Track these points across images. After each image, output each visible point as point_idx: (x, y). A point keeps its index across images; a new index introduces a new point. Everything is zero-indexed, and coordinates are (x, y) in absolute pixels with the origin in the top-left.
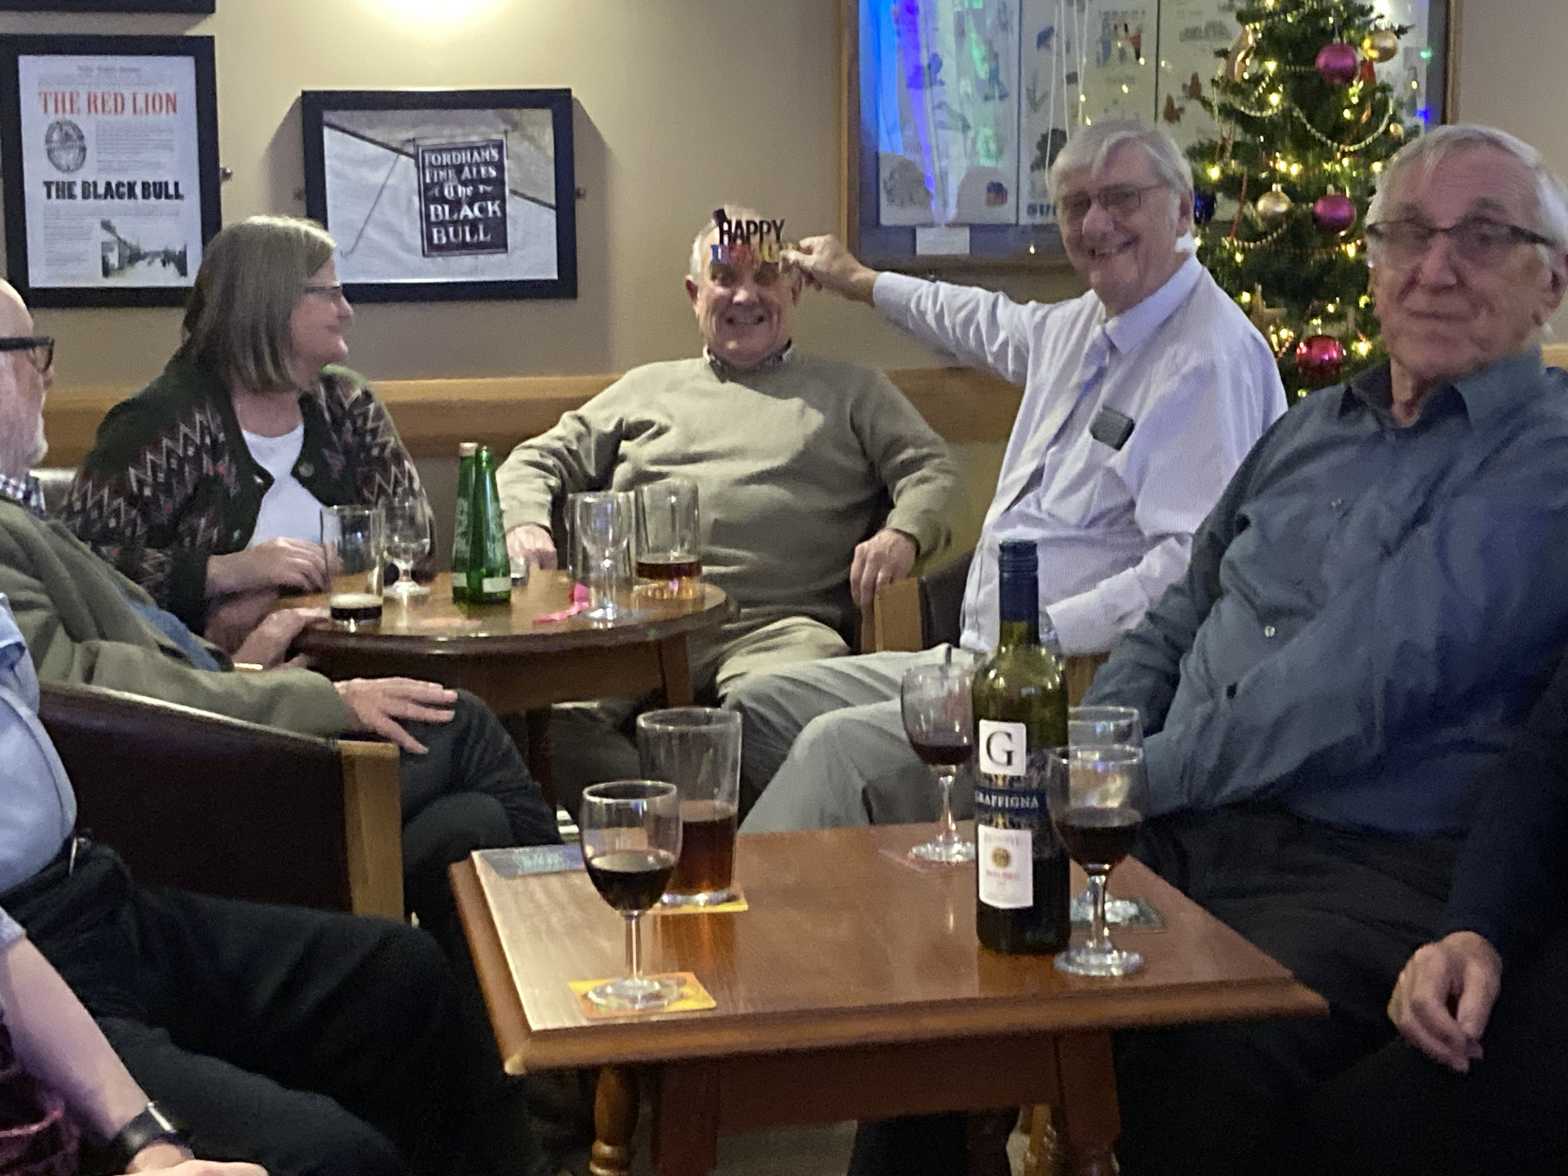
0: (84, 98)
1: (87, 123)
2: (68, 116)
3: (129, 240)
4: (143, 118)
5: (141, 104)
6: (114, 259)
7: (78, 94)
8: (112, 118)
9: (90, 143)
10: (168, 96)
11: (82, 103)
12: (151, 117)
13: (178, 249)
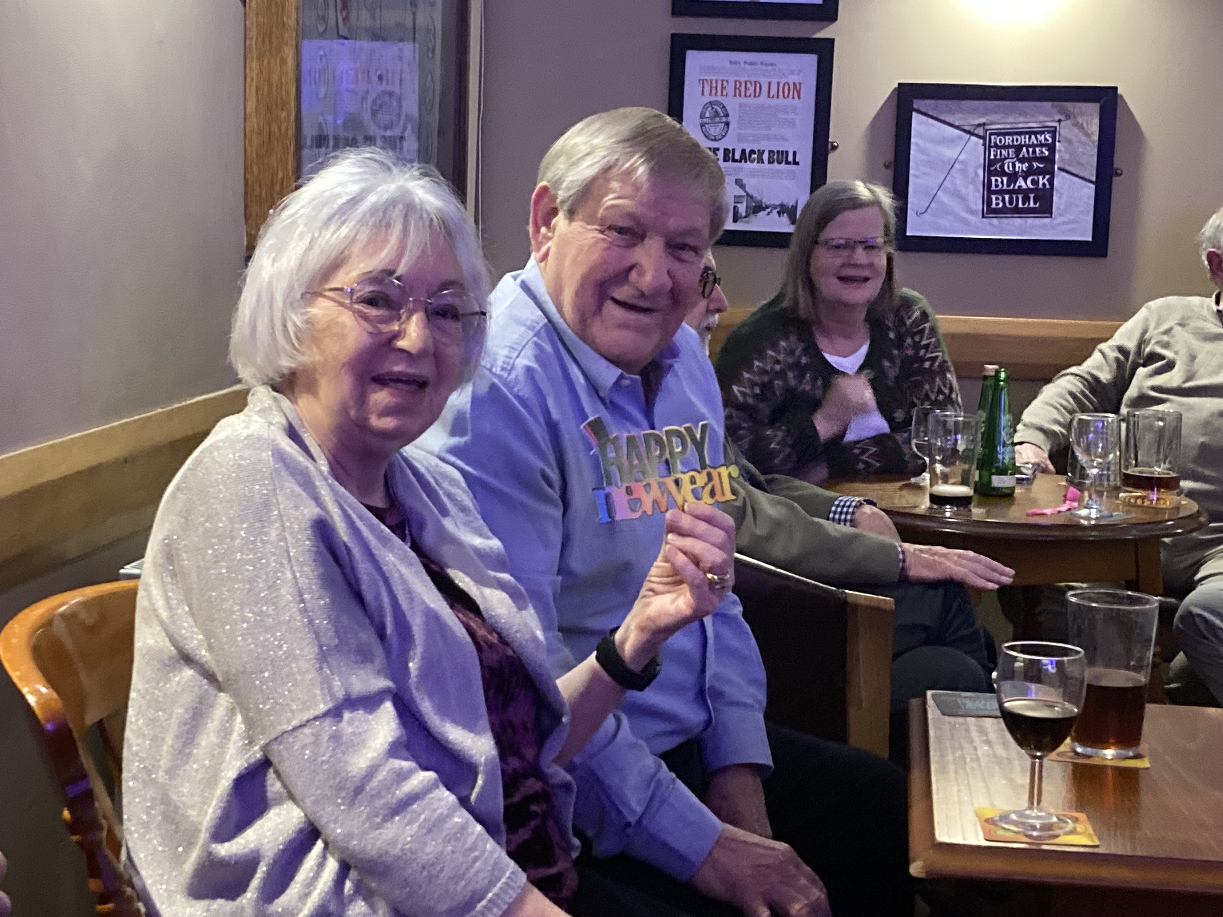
0: (732, 85)
1: (732, 103)
2: (719, 98)
3: (755, 195)
4: (775, 101)
5: (774, 91)
6: (742, 208)
7: (727, 81)
8: (751, 100)
9: (733, 119)
10: (795, 84)
11: (730, 89)
12: (781, 101)
13: (791, 203)
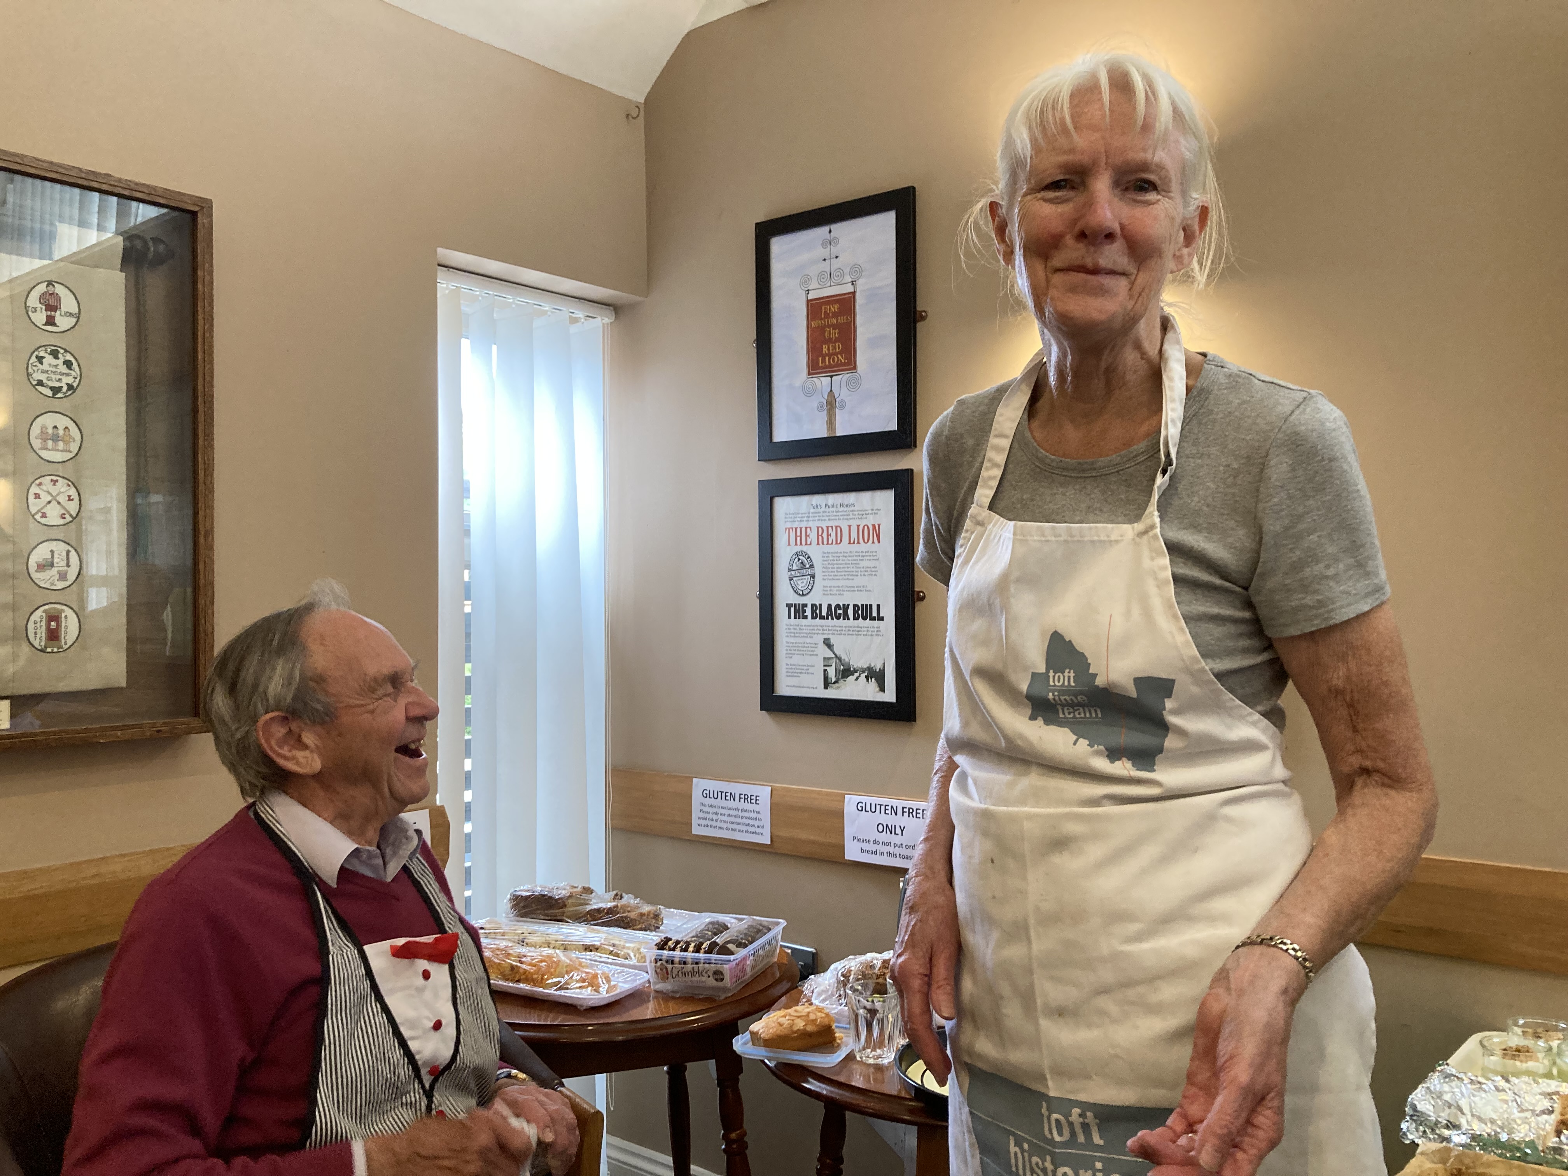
0: (815, 530)
1: (815, 552)
2: (805, 548)
3: (843, 657)
4: (855, 547)
5: (854, 535)
6: (832, 672)
7: (810, 528)
8: (834, 548)
9: (818, 570)
10: (874, 526)
11: (813, 536)
12: (863, 547)
13: (878, 667)
